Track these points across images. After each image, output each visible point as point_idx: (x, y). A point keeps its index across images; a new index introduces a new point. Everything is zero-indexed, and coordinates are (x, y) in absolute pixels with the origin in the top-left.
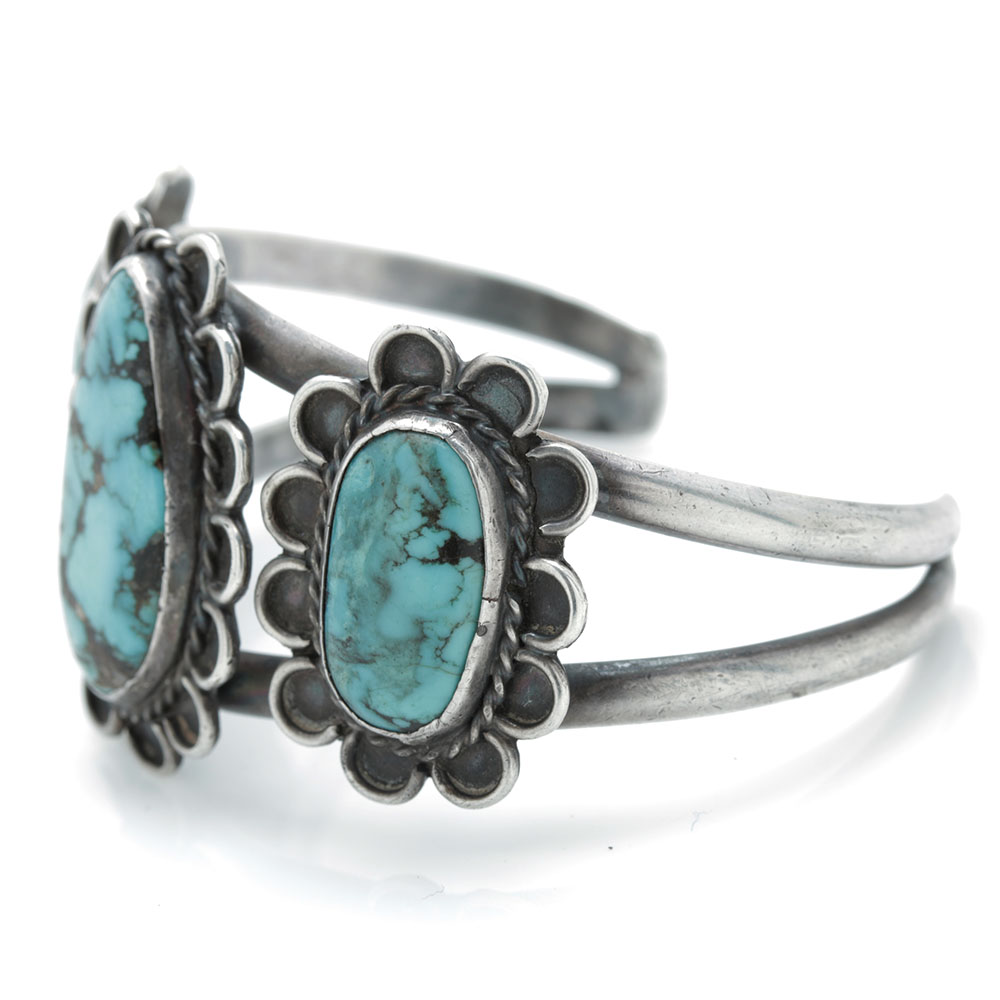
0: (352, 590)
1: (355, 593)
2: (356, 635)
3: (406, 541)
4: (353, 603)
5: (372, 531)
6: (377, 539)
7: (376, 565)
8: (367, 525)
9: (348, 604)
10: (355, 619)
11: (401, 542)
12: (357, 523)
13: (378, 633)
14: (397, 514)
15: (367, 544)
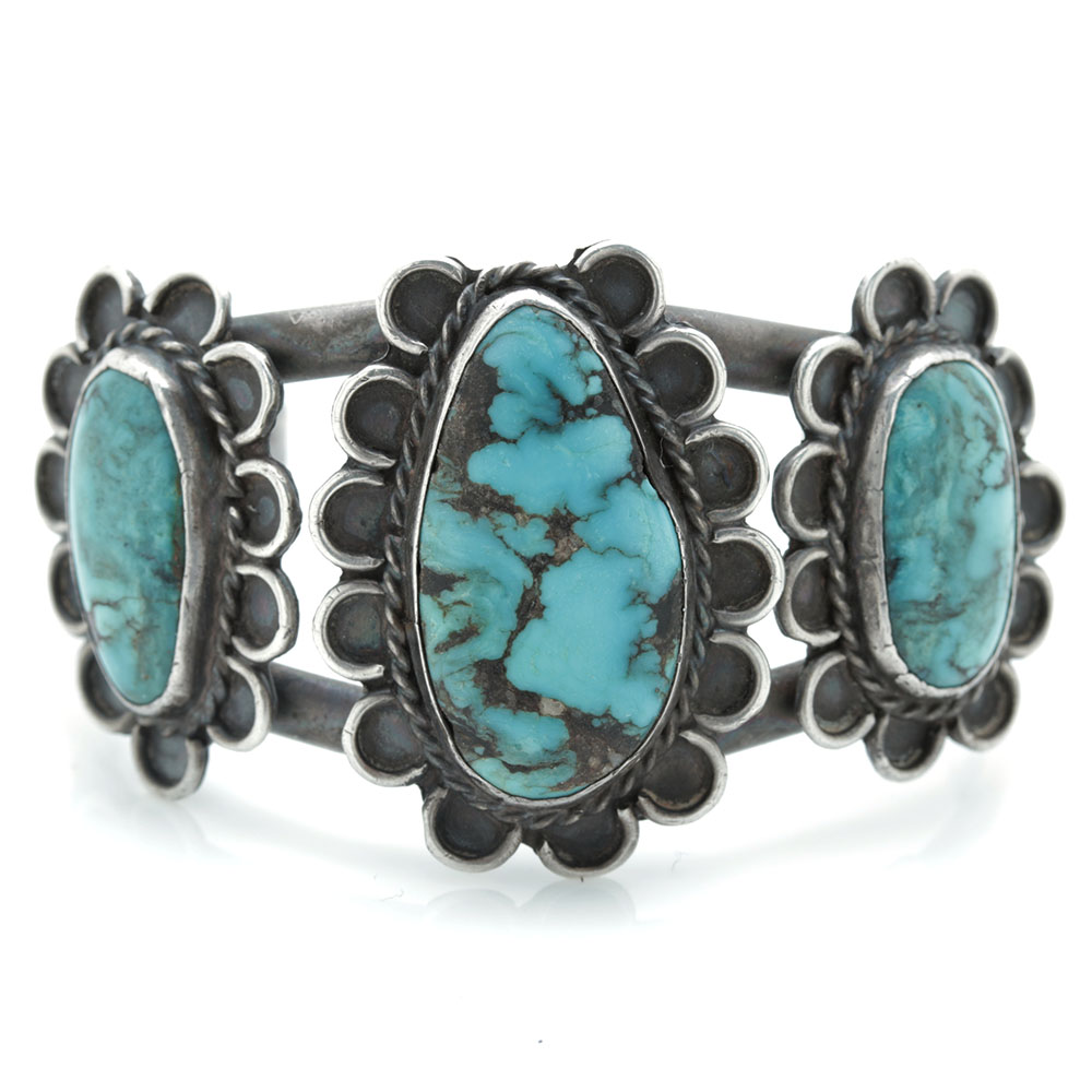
0: (937, 543)
1: (940, 545)
2: (947, 589)
3: (981, 471)
4: (940, 556)
5: (950, 474)
6: (956, 480)
7: (959, 508)
8: (944, 468)
9: (935, 559)
10: (944, 573)
11: (977, 474)
12: (933, 471)
13: (968, 579)
14: (969, 446)
15: (947, 487)
